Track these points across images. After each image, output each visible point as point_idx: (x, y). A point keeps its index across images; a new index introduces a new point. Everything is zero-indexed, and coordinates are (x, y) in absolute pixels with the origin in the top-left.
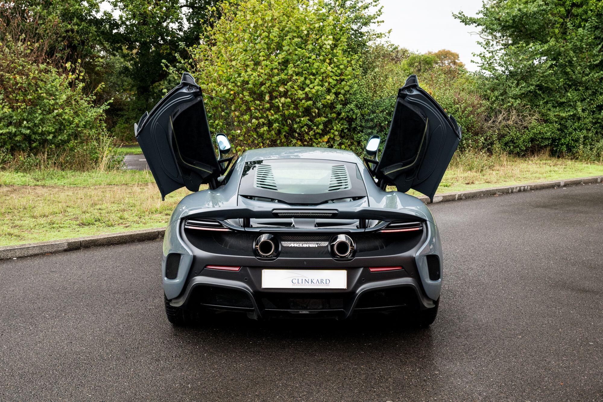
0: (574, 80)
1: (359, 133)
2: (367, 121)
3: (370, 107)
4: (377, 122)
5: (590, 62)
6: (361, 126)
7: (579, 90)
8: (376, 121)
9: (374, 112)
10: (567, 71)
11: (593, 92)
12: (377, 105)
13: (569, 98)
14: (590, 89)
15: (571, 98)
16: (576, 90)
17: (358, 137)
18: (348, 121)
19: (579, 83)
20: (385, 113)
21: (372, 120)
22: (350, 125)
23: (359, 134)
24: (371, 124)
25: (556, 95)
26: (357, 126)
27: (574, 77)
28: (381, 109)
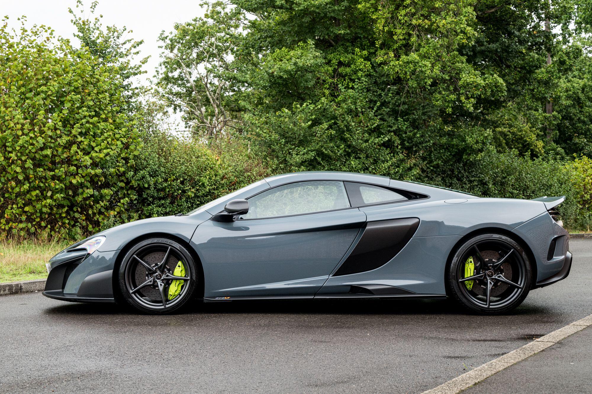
0: (354, 147)
1: (149, 205)
2: (158, 190)
3: (163, 176)
4: (169, 191)
5: (367, 126)
6: (153, 197)
7: (360, 158)
8: (167, 190)
9: (166, 180)
10: (345, 137)
11: (375, 160)
12: (170, 172)
13: (352, 167)
14: (371, 157)
15: (354, 166)
16: (356, 158)
17: (148, 210)
18: (137, 192)
19: (359, 150)
20: (179, 181)
21: (163, 190)
22: (140, 195)
23: (150, 207)
24: (162, 194)
25: (336, 163)
26: (148, 196)
27: (354, 143)
28: (173, 177)
